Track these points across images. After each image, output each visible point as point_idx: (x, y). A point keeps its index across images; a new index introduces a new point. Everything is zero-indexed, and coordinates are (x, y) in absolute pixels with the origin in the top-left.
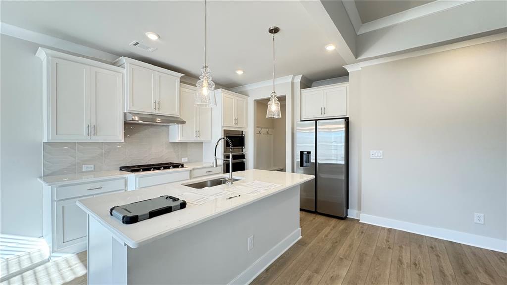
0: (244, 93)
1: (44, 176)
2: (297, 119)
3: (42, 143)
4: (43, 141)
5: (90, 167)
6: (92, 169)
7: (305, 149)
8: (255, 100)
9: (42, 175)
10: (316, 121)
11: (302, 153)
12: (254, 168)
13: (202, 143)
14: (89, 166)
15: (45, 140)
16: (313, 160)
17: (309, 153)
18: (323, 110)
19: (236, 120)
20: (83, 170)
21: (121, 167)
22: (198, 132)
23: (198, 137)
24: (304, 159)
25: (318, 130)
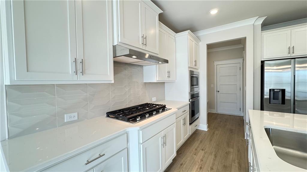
1: (9, 138)
3: (4, 87)
4: (5, 84)
5: (74, 116)
6: (76, 118)
8: (207, 44)
9: (7, 137)
13: (164, 83)
14: (72, 115)
15: (7, 82)
18: (291, 49)
19: (196, 61)
20: (65, 121)
21: (107, 113)
22: (169, 72)
23: (169, 77)
24: (272, 97)
25: (296, 69)
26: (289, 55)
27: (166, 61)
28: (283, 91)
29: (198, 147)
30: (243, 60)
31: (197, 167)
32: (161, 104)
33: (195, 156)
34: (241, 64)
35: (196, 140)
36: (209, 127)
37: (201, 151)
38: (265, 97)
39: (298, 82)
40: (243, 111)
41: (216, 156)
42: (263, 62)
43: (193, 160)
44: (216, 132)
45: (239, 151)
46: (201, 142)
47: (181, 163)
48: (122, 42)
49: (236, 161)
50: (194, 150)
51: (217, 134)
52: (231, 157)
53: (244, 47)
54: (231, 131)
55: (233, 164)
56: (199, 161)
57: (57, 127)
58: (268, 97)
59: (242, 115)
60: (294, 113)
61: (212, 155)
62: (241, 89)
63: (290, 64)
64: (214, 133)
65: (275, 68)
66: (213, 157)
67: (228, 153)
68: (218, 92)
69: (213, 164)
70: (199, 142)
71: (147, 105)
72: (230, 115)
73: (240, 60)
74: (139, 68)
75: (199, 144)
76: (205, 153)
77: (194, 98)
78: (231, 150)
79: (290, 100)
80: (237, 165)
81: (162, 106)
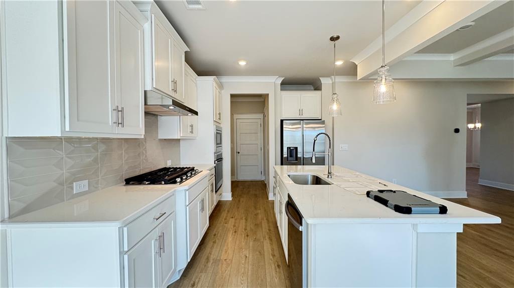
1: (9, 218)
5: (85, 185)
6: (87, 189)
7: (292, 146)
8: (230, 94)
9: (6, 216)
11: (289, 149)
13: (179, 140)
14: (83, 183)
16: (300, 155)
18: (301, 112)
19: (220, 114)
20: (74, 193)
21: (126, 180)
22: (192, 126)
23: (192, 132)
24: (289, 154)
25: (304, 129)
26: (300, 117)
27: (196, 113)
28: (296, 148)
29: (226, 217)
30: (264, 116)
31: (231, 232)
32: (188, 167)
33: (226, 225)
34: (262, 119)
35: (222, 211)
36: (233, 196)
37: (231, 219)
38: (284, 156)
39: (305, 142)
40: (265, 174)
41: (246, 220)
42: (282, 121)
43: (225, 229)
44: (242, 199)
45: (265, 211)
46: (228, 211)
47: (214, 234)
48: (157, 88)
49: (265, 219)
50: (223, 220)
51: (243, 202)
52: (260, 216)
53: (264, 101)
54: (256, 196)
55: (263, 221)
56: (232, 227)
57: (64, 201)
58: (286, 156)
59: (263, 179)
60: (303, 165)
61: (242, 219)
62: (262, 148)
63: (300, 124)
64: (239, 201)
65: (291, 127)
66: (244, 221)
67: (257, 215)
68: (239, 153)
69: (246, 226)
70: (226, 212)
71: (166, 170)
72: (251, 181)
73: (261, 116)
74: (153, 118)
75: (227, 214)
76: (236, 220)
77: (219, 159)
78: (259, 211)
79: (300, 158)
80: (265, 221)
81: (189, 169)
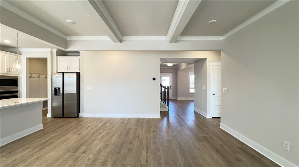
0: (20, 53)
2: (55, 71)
7: (57, 87)
8: (26, 58)
10: (63, 73)
11: (55, 88)
12: (26, 98)
16: (61, 92)
17: (59, 88)
18: (69, 68)
19: (8, 69)
39: (65, 85)
